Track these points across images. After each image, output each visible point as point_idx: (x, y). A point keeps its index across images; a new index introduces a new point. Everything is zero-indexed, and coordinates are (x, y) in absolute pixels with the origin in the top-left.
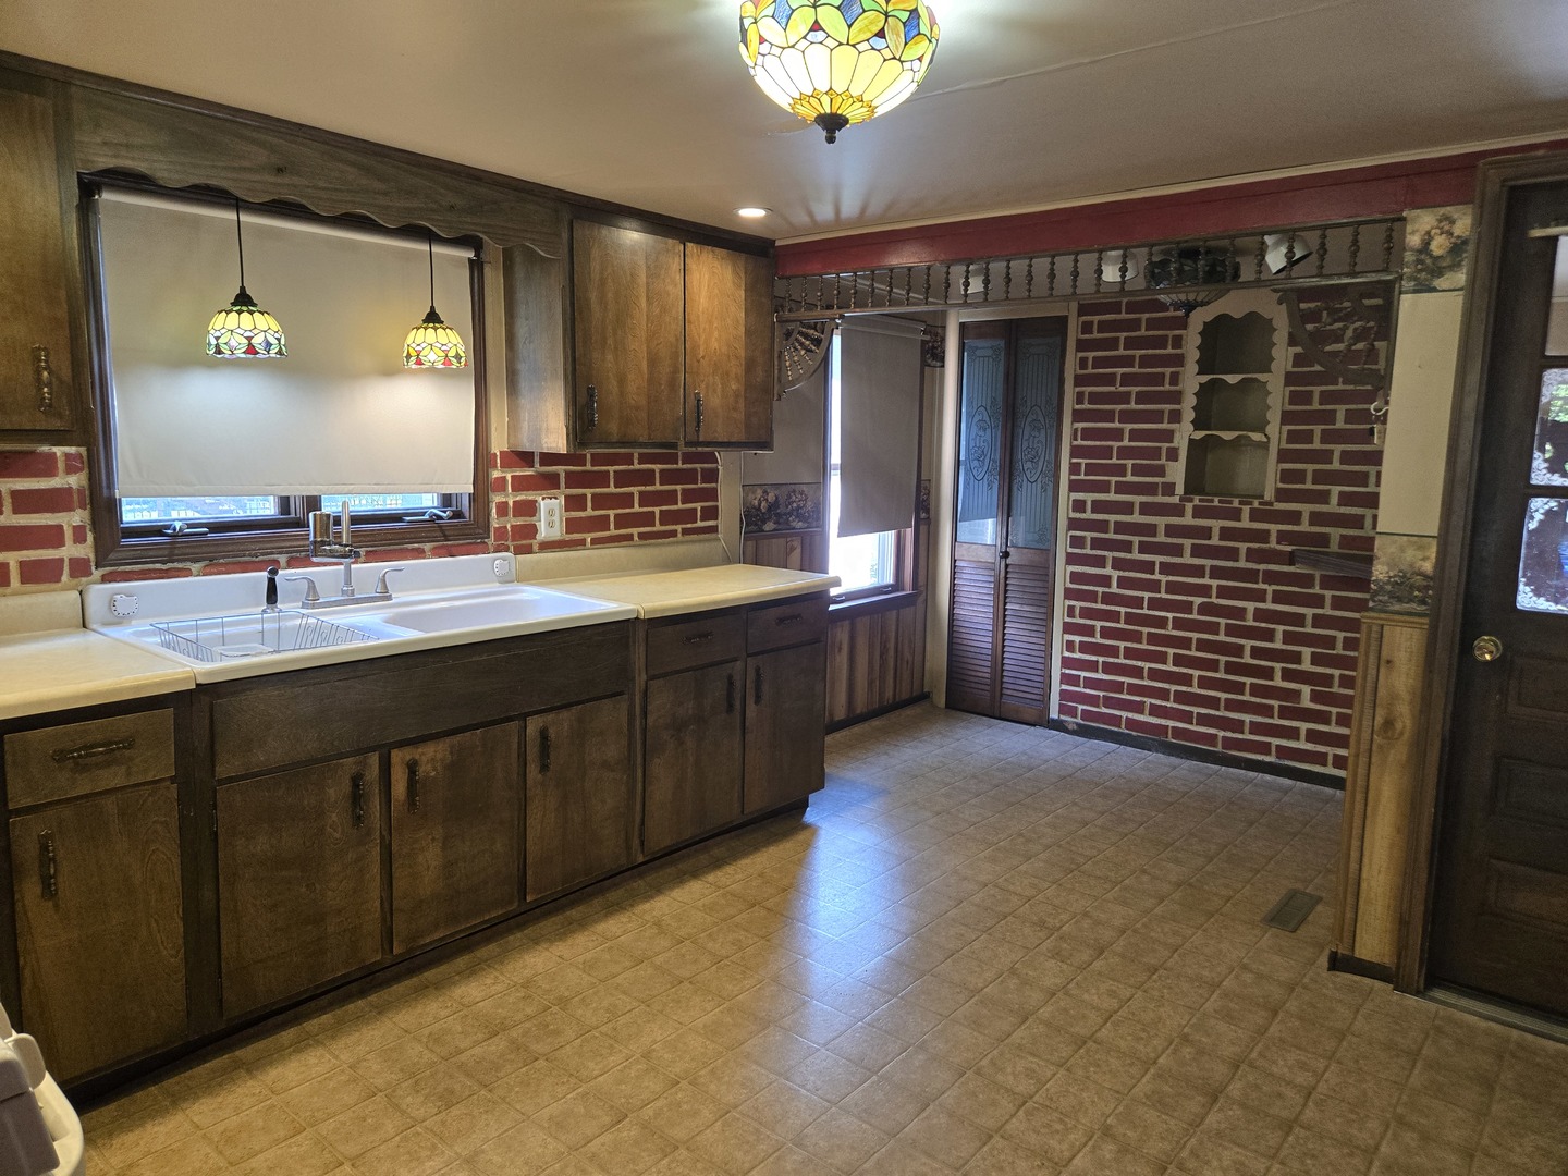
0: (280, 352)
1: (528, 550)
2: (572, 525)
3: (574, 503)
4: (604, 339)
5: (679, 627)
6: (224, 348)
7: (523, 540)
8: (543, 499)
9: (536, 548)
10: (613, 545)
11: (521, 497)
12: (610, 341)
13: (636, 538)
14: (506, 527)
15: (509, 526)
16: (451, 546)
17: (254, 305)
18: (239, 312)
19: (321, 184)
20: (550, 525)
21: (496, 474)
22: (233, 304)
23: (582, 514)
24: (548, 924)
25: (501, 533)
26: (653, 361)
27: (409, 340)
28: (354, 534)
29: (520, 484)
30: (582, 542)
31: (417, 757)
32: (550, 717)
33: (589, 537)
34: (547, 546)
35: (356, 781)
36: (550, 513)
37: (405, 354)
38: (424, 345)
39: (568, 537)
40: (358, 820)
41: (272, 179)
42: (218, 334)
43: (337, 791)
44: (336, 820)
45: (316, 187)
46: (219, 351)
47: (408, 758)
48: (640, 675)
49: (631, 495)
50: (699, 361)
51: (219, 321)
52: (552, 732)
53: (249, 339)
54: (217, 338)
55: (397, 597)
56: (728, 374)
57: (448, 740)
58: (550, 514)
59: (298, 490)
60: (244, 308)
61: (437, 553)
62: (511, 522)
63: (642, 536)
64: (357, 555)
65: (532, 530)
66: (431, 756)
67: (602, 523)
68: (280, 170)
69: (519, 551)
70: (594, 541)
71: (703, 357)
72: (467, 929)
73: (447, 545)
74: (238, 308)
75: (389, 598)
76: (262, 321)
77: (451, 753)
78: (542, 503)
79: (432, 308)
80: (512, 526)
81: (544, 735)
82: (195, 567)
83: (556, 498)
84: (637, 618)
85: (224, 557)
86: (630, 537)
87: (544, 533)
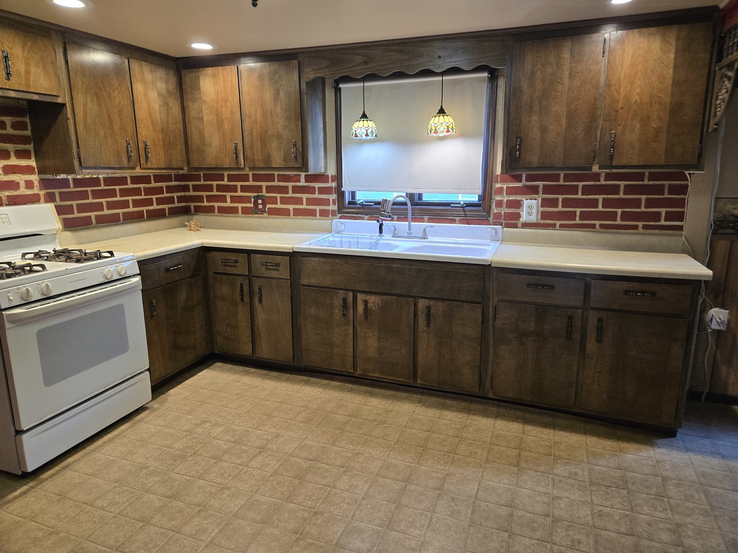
0: (376, 136)
1: (515, 226)
2: (544, 215)
3: (545, 202)
4: (531, 108)
5: (523, 276)
6: (358, 135)
7: (512, 220)
8: (526, 199)
9: (520, 225)
10: (578, 229)
11: (512, 198)
12: (536, 108)
13: (598, 227)
14: (501, 213)
15: (503, 213)
16: (469, 219)
17: (368, 118)
18: (363, 121)
19: (381, 64)
20: (530, 214)
21: (498, 185)
22: (360, 118)
23: (555, 210)
25: (498, 216)
27: (431, 122)
29: (511, 191)
30: (554, 226)
31: (367, 299)
32: (432, 302)
33: (558, 223)
34: (526, 225)
35: (345, 300)
36: (530, 207)
37: (429, 129)
38: (438, 124)
39: (542, 222)
40: (344, 315)
41: (364, 67)
42: (356, 129)
43: (338, 302)
44: (337, 312)
45: (379, 66)
46: (356, 136)
47: (364, 298)
48: (493, 297)
49: (597, 200)
50: (617, 111)
51: (356, 125)
52: (433, 311)
53: (367, 131)
54: (356, 131)
55: (430, 239)
56: (648, 117)
57: (381, 297)
58: (530, 209)
60: (365, 119)
61: (461, 222)
62: (504, 210)
63: (601, 226)
65: (518, 216)
66: (373, 300)
67: (572, 216)
68: (366, 63)
69: (508, 226)
70: (561, 226)
71: (622, 108)
72: (392, 380)
73: (467, 219)
74: (362, 119)
75: (427, 238)
76: (371, 124)
77: (382, 302)
78: (525, 201)
80: (504, 213)
81: (429, 308)
82: (366, 217)
83: (536, 200)
84: (490, 265)
85: (375, 214)
86: (593, 226)
87: (524, 218)
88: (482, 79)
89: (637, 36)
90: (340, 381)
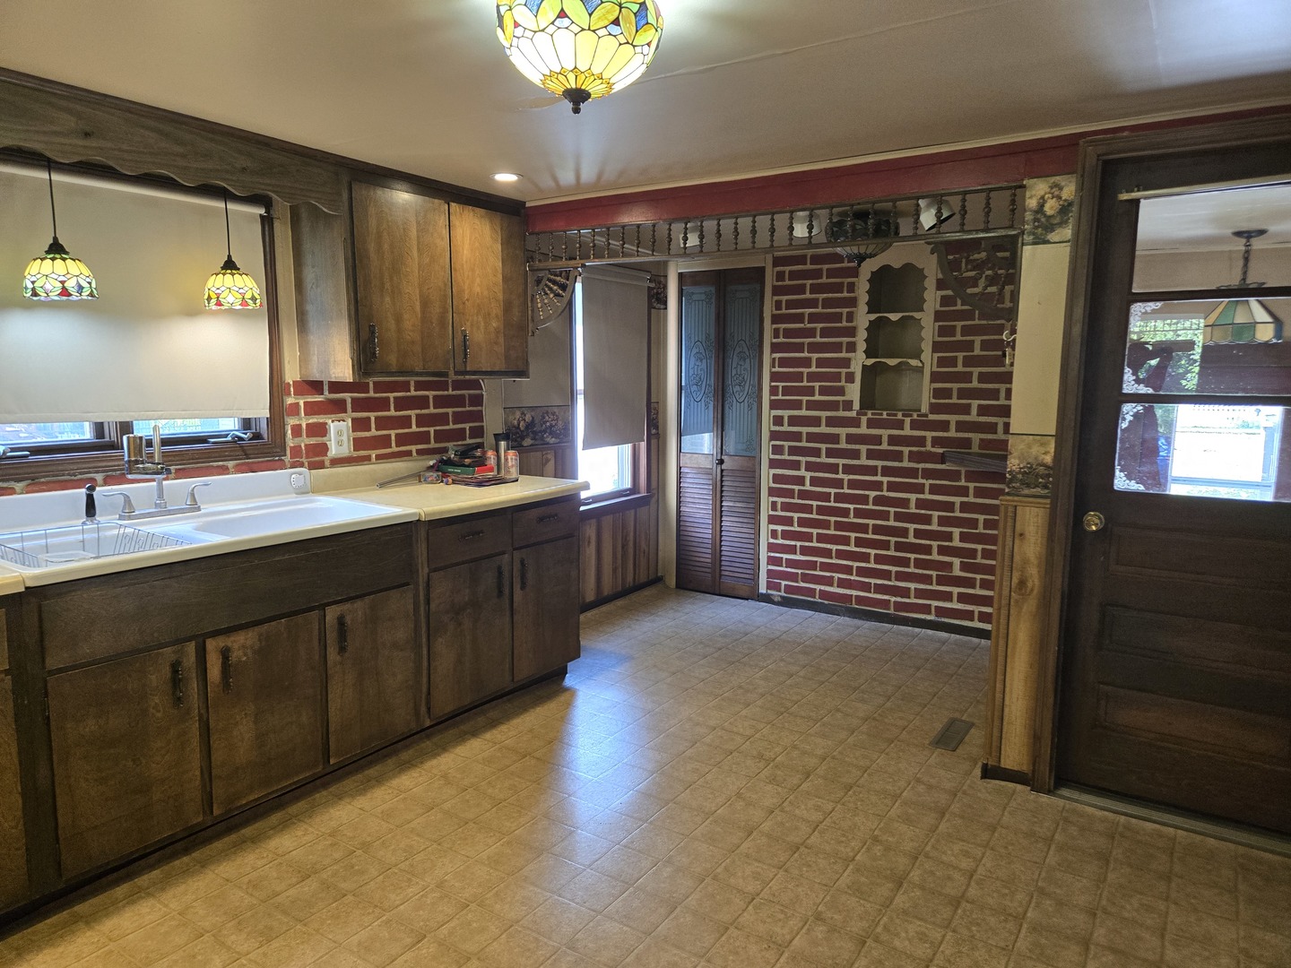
0: (91, 294)
1: (321, 466)
2: (359, 444)
3: (359, 425)
4: (383, 284)
5: (454, 527)
6: (39, 291)
7: (316, 457)
8: (333, 421)
9: (327, 463)
10: (393, 460)
11: (313, 420)
12: (388, 285)
13: (414, 454)
14: (300, 446)
15: (303, 445)
16: (253, 463)
17: (67, 253)
18: (53, 259)
19: (125, 147)
20: (340, 443)
21: (290, 400)
22: (47, 252)
23: (367, 434)
24: (349, 783)
25: (296, 451)
26: (425, 303)
27: (210, 284)
28: (164, 454)
29: (312, 409)
30: (368, 458)
31: (229, 644)
32: (347, 606)
33: (373, 454)
34: (337, 462)
35: (175, 667)
36: (339, 433)
37: (206, 297)
38: (223, 289)
39: (356, 454)
40: (178, 701)
41: (80, 142)
42: (34, 279)
43: (158, 677)
44: (158, 702)
45: (120, 150)
46: (35, 294)
47: (222, 645)
48: (422, 569)
49: (409, 417)
50: (464, 303)
51: (34, 268)
52: (348, 620)
53: (63, 282)
54: (33, 282)
55: (205, 508)
56: (489, 314)
57: (256, 629)
58: (339, 435)
59: (111, 417)
60: (58, 256)
61: (239, 470)
62: (304, 441)
63: (419, 452)
64: (169, 472)
65: (323, 449)
66: (242, 644)
67: (385, 441)
68: (87, 135)
69: (313, 466)
70: (379, 457)
71: (468, 300)
72: (282, 789)
73: (248, 463)
74: (51, 256)
75: (199, 509)
76: (74, 267)
77: (260, 640)
78: (332, 425)
79: (229, 256)
80: (306, 445)
81: (341, 621)
82: (18, 486)
83: (344, 421)
84: (419, 520)
85: (44, 477)
86: (409, 453)
87: (334, 451)
88: (250, 217)
89: (472, 214)
90: (152, 867)
